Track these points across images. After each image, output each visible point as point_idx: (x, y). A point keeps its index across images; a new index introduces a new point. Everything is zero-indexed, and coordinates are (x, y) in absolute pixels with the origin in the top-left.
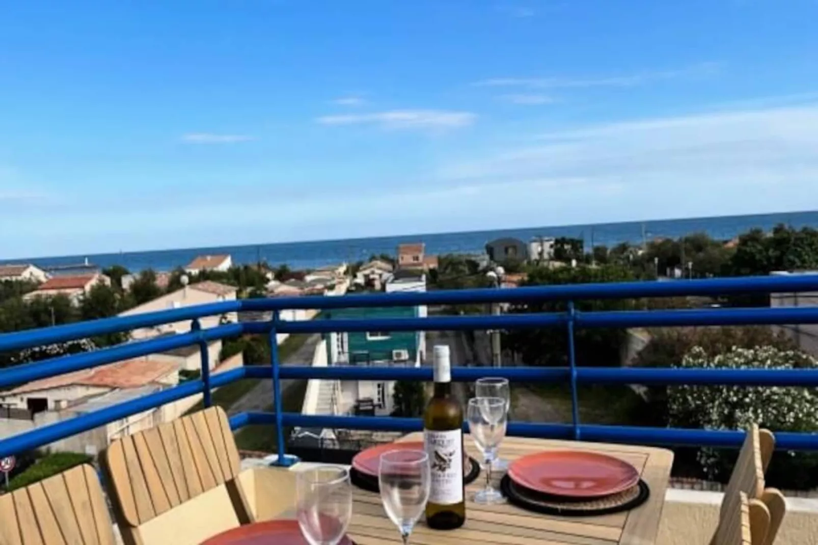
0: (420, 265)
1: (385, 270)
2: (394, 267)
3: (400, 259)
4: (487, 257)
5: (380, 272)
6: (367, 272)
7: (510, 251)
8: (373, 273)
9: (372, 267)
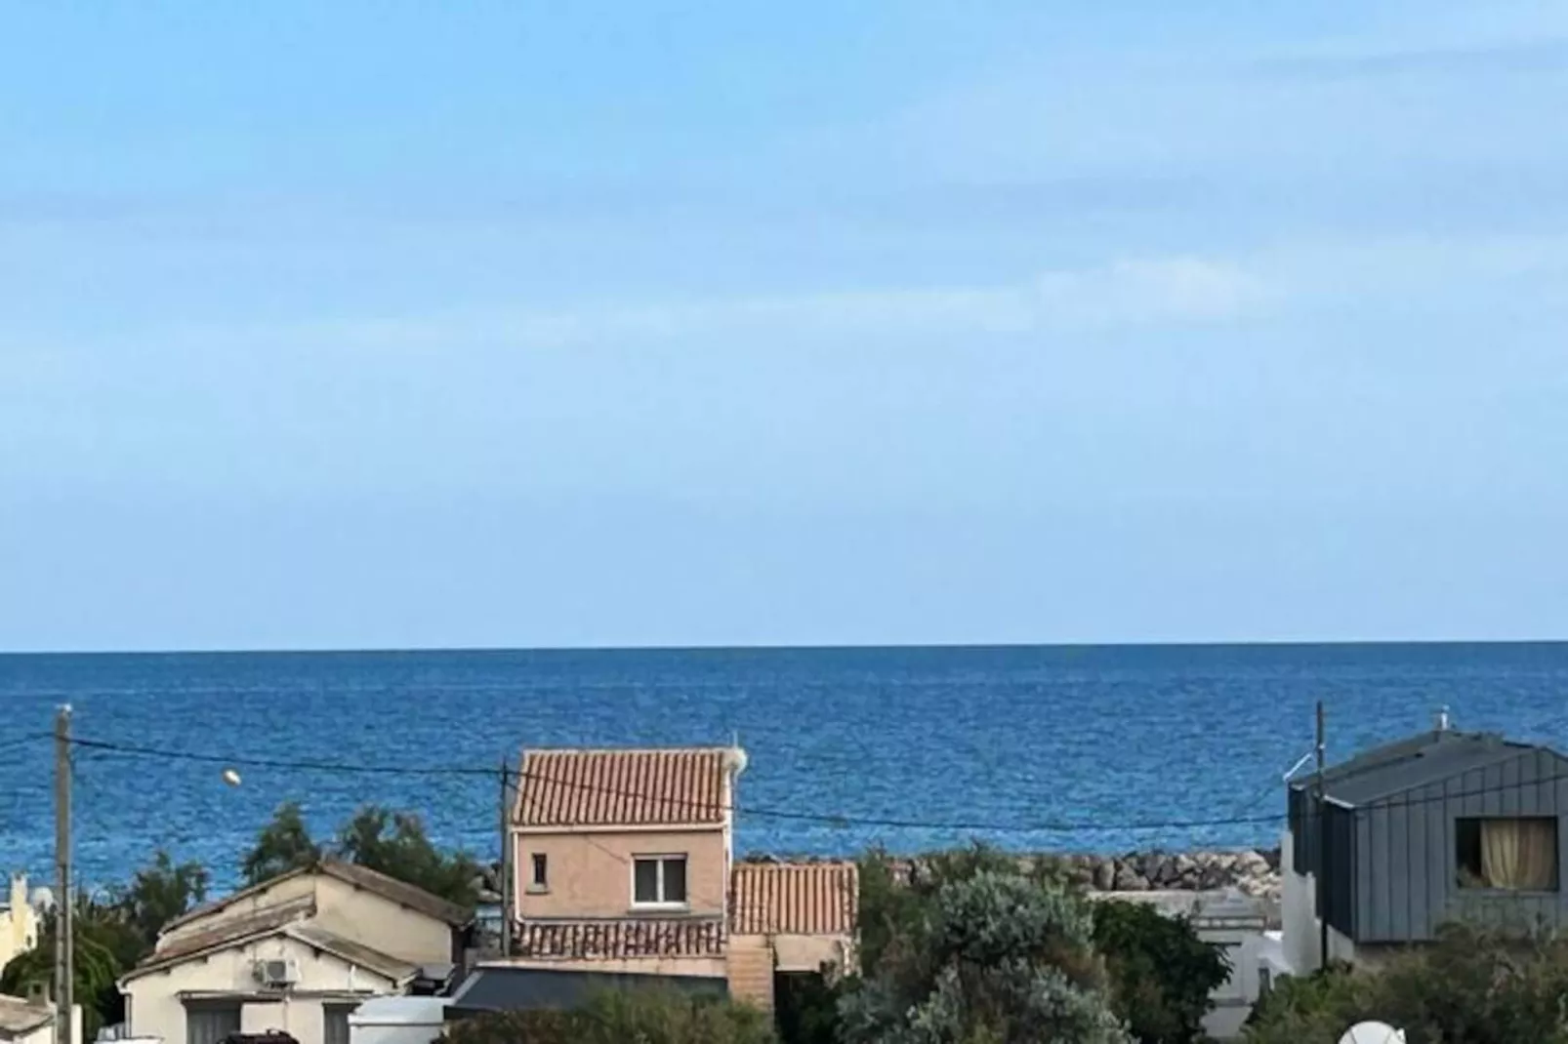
0: (694, 932)
1: (379, 964)
2: (465, 938)
3: (523, 873)
4: (1299, 892)
5: (332, 977)
6: (220, 975)
7: (1502, 852)
8: (275, 987)
9: (268, 929)
